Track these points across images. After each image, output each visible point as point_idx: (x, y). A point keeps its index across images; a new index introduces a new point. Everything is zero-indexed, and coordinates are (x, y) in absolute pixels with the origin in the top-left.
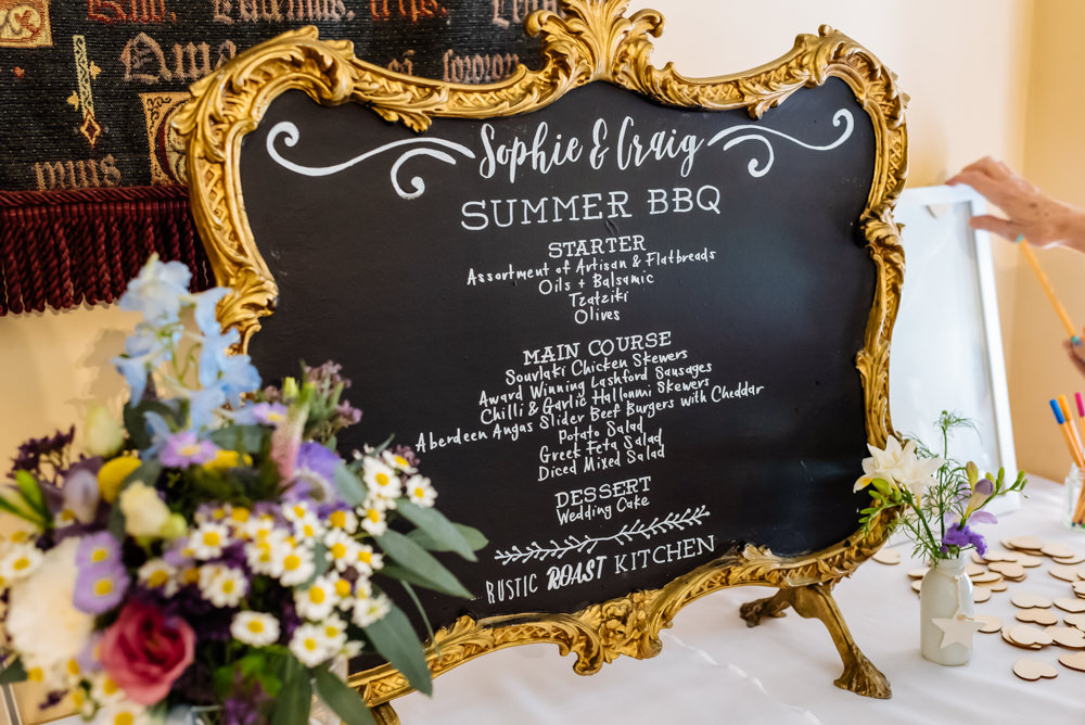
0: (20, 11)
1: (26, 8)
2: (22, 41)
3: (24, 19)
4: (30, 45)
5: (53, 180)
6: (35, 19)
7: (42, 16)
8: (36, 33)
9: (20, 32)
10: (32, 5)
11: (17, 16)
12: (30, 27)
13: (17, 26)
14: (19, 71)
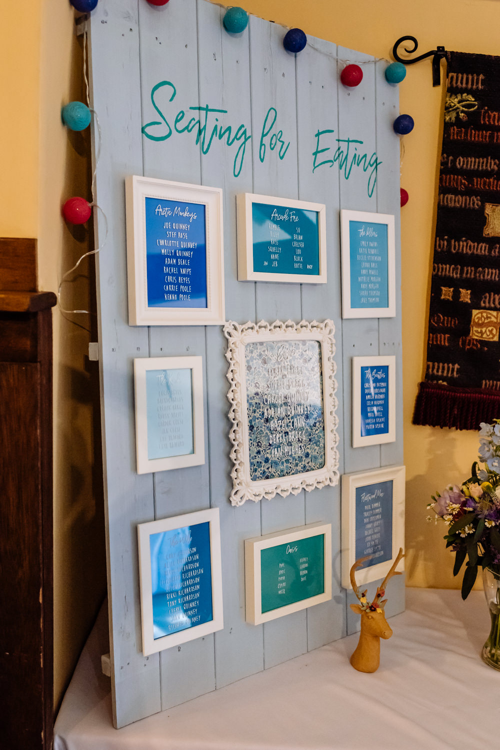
0: (490, 328)
1: (492, 328)
2: (489, 338)
3: (491, 331)
4: (492, 340)
5: (488, 386)
6: (494, 331)
7: (497, 330)
8: (494, 336)
9: (489, 335)
10: (494, 327)
11: (489, 330)
12: (492, 334)
13: (488, 333)
14: (486, 349)
